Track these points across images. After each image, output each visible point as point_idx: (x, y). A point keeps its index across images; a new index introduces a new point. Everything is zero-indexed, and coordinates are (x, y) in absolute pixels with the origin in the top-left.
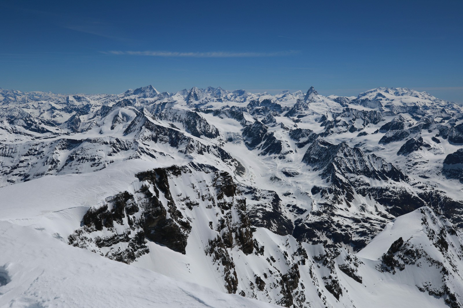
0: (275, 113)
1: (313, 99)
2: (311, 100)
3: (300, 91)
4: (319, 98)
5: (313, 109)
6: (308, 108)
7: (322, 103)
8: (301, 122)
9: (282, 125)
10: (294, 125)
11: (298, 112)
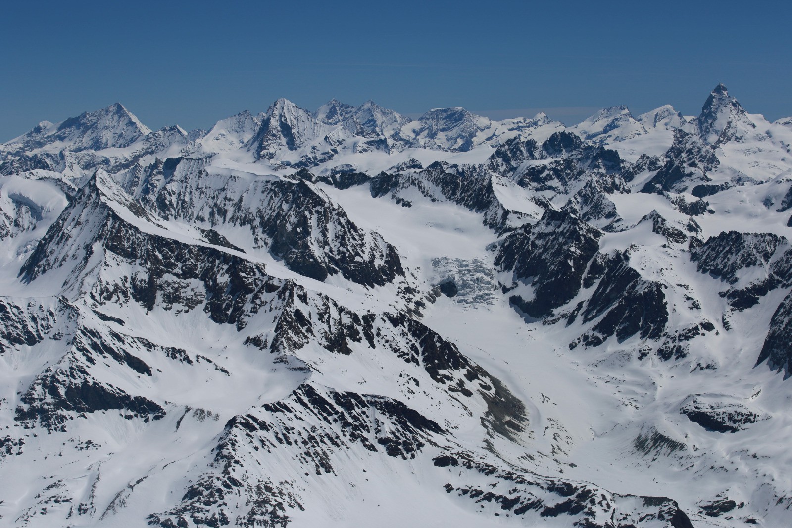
0: (610, 181)
1: (731, 131)
2: (724, 134)
3: (669, 106)
4: (754, 126)
5: (736, 167)
6: (718, 162)
7: (764, 145)
8: (711, 212)
9: (656, 223)
10: (686, 222)
11: (691, 174)
